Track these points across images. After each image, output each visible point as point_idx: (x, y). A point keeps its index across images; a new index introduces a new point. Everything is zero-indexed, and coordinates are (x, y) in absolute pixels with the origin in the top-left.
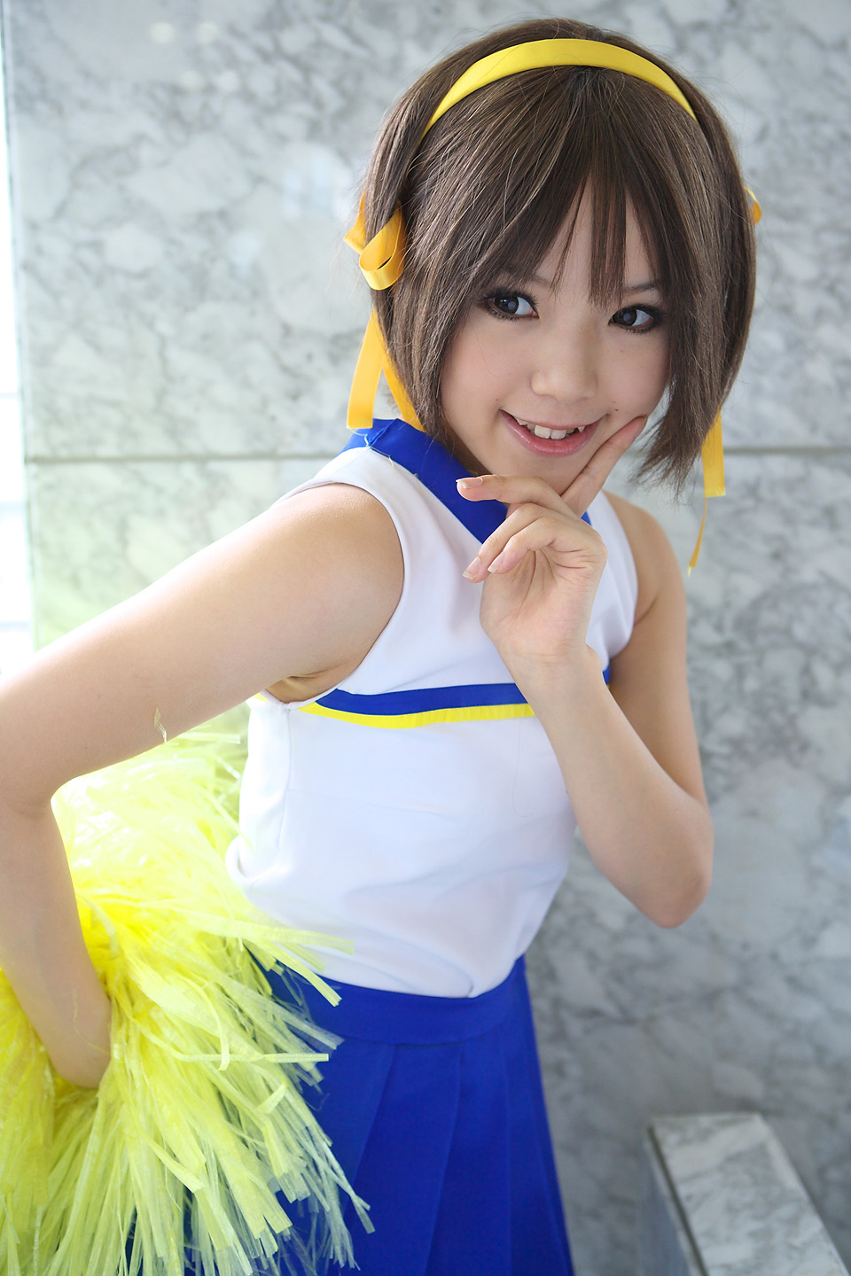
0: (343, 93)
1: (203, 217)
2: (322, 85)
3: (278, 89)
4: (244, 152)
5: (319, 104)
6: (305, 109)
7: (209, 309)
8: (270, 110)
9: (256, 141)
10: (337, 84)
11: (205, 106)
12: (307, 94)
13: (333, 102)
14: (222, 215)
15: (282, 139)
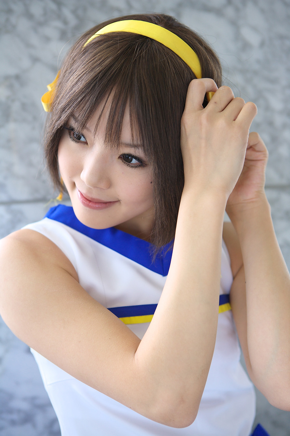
0: (77, 17)
1: (7, 78)
2: (67, 13)
3: (45, 14)
4: (28, 45)
5: (65, 22)
6: (59, 24)
7: (12, 126)
8: (41, 24)
9: (34, 40)
10: (74, 12)
11: (7, 20)
12: (60, 17)
13: (72, 21)
14: (17, 77)
15: (47, 39)
